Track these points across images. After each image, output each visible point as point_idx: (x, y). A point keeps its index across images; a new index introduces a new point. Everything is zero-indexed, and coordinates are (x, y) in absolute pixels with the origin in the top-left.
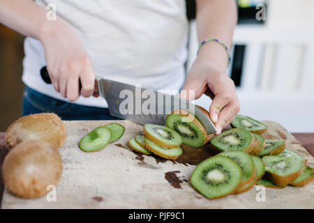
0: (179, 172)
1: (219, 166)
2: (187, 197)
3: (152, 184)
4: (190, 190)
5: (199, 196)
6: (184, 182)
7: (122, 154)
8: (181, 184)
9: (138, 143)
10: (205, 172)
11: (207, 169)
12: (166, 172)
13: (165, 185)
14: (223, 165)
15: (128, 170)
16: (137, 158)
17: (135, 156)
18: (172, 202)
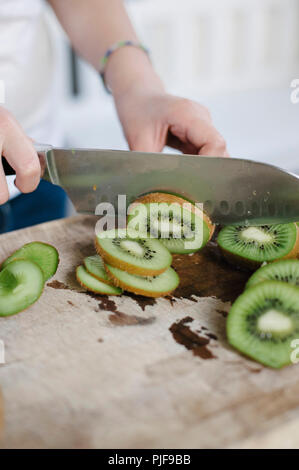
0: (189, 319)
1: (275, 303)
2: (236, 375)
3: (162, 362)
4: (232, 356)
5: (255, 366)
6: (212, 342)
7: (70, 303)
8: (208, 347)
9: (93, 275)
10: (252, 319)
11: (251, 312)
12: (169, 326)
13: (182, 357)
14: (281, 299)
15: (100, 341)
16: (102, 307)
17: (96, 303)
18: (217, 395)
